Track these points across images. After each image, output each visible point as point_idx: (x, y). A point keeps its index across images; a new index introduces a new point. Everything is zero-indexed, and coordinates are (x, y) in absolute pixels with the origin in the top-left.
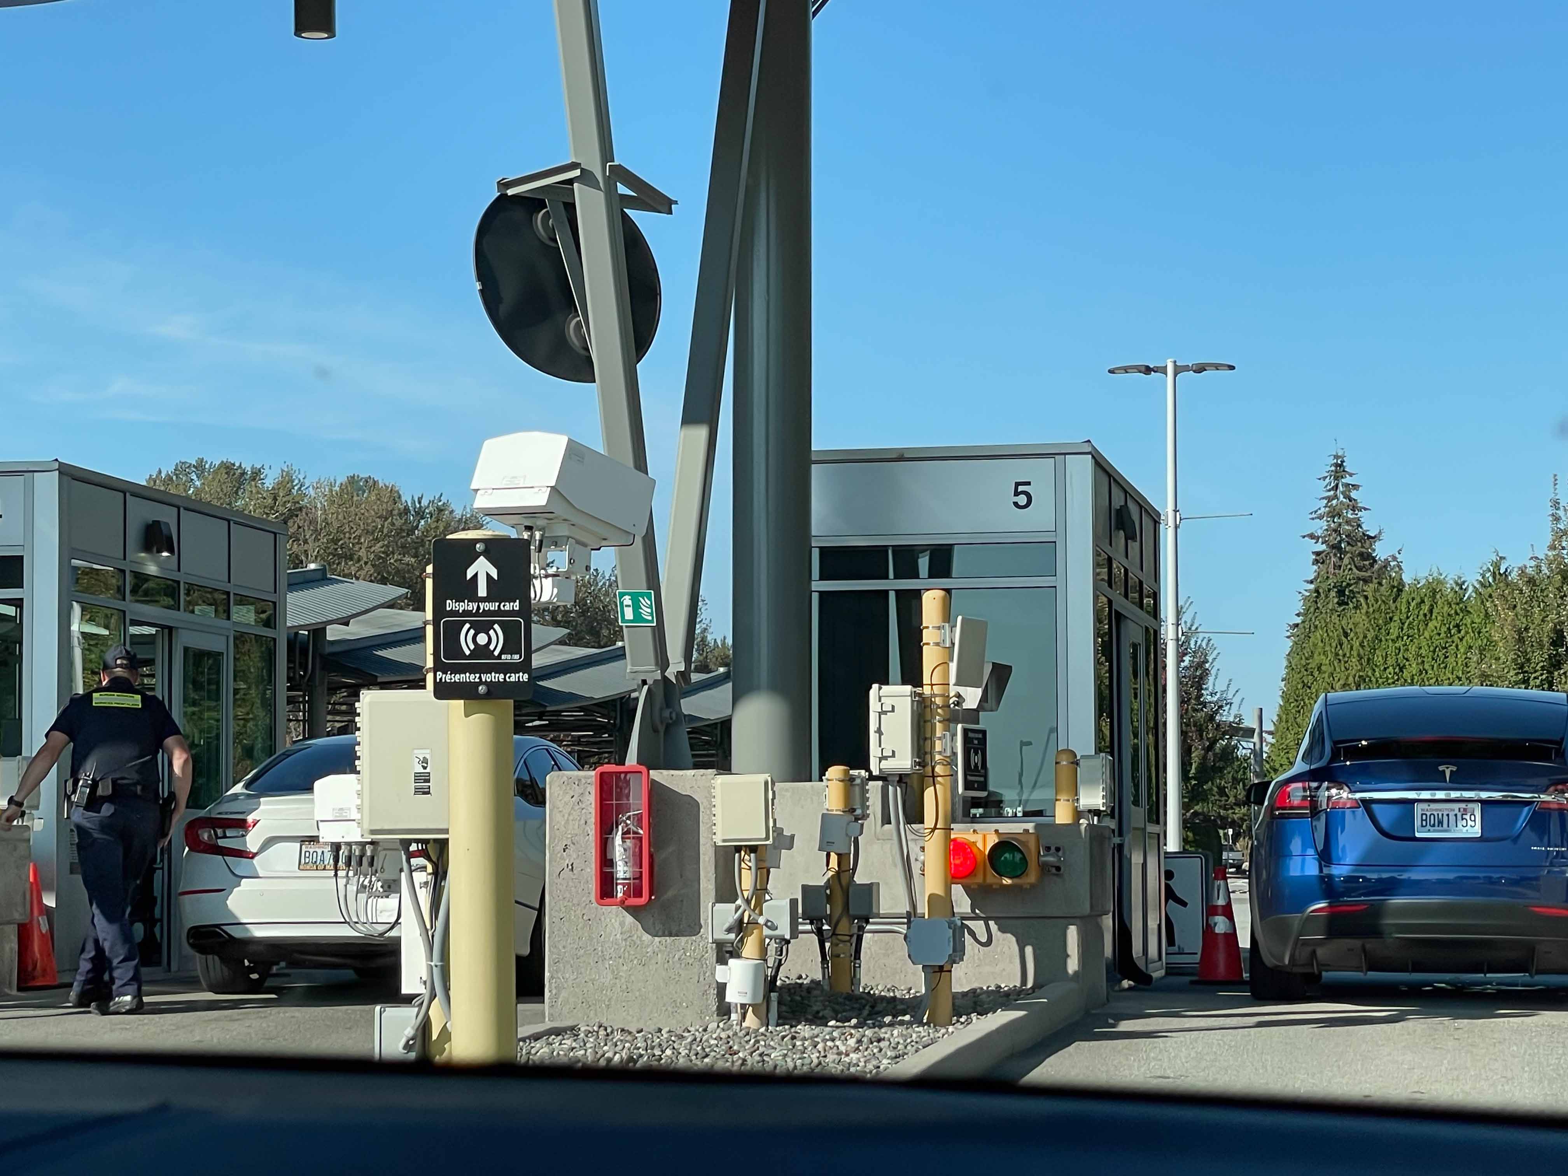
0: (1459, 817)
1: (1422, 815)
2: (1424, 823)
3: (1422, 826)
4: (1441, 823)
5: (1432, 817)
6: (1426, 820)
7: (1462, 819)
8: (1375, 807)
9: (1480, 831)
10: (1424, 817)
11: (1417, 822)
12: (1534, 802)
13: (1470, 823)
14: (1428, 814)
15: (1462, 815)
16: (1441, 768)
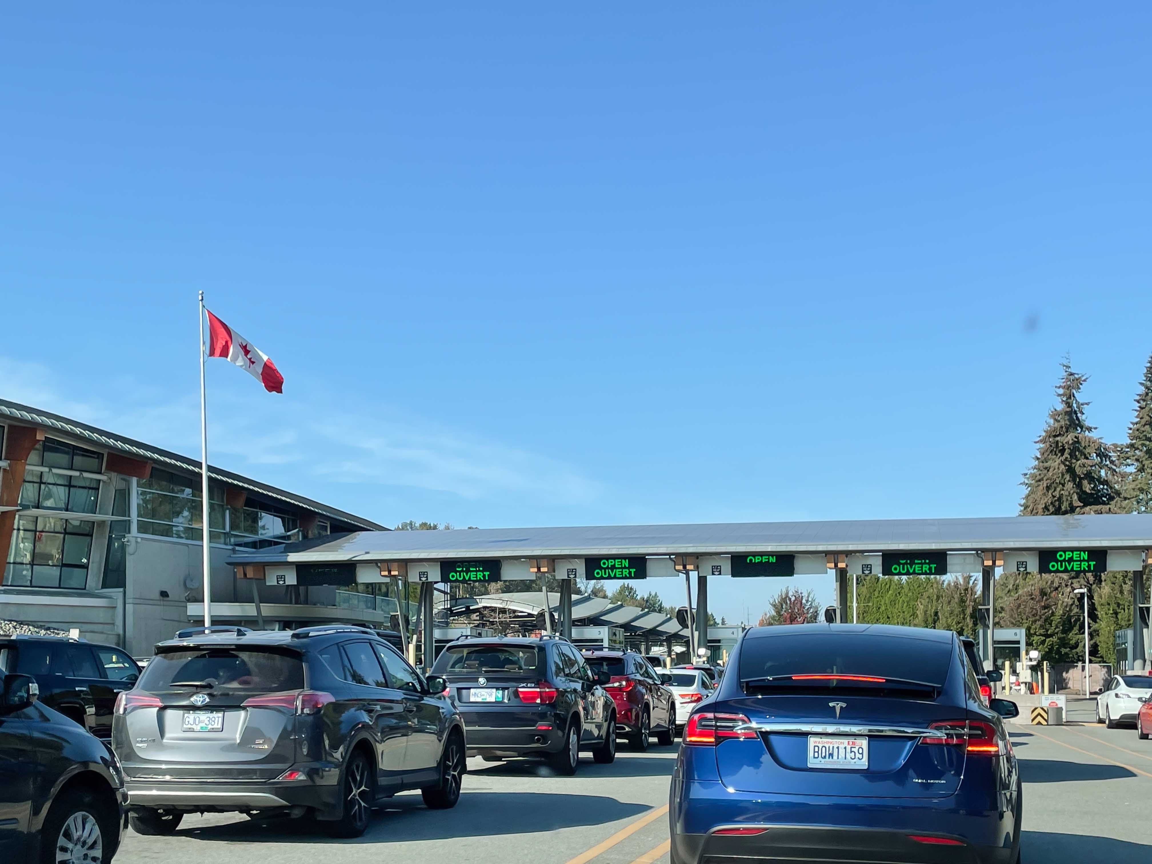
0: (848, 750)
1: (815, 746)
2: (816, 755)
3: (814, 758)
4: (831, 755)
5: (824, 748)
6: (818, 752)
7: (851, 752)
8: (772, 738)
9: (867, 764)
10: (816, 749)
11: (811, 754)
12: (917, 737)
13: (858, 755)
14: (820, 746)
15: (851, 748)
16: (831, 704)
